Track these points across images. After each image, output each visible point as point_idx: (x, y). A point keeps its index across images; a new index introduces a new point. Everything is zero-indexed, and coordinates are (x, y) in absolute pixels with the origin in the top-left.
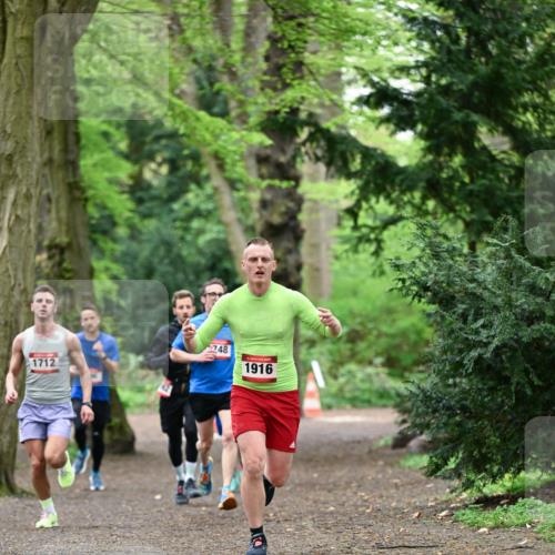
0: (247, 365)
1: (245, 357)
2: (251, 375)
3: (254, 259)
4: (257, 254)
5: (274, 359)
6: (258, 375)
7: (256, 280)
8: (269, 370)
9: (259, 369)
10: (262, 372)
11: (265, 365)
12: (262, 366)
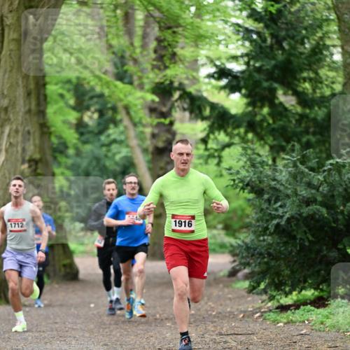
0: (176, 221)
1: (174, 216)
5: (193, 217)
7: (182, 167)
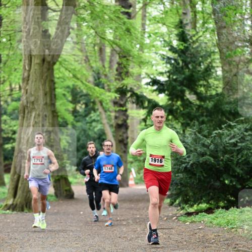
0: (152, 159)
1: (151, 156)
2: (153, 163)
3: (158, 117)
4: (159, 115)
5: (163, 157)
6: (156, 163)
7: (158, 125)
8: (161, 161)
9: (157, 161)
10: (158, 162)
11: (159, 159)
12: (158, 160)
